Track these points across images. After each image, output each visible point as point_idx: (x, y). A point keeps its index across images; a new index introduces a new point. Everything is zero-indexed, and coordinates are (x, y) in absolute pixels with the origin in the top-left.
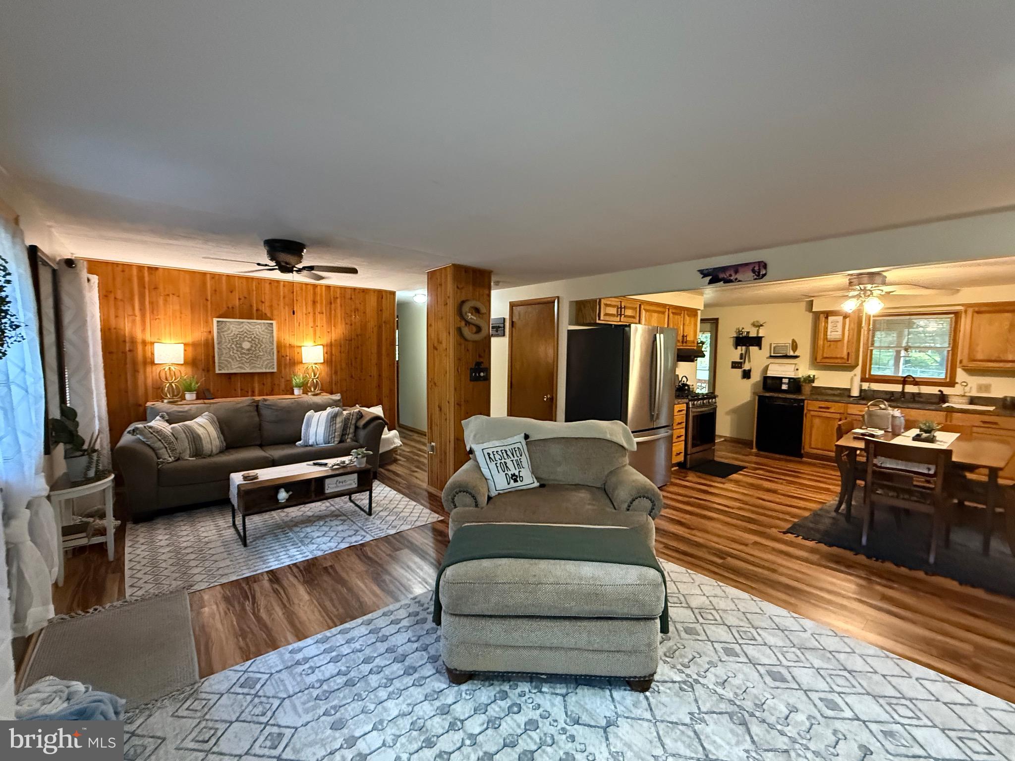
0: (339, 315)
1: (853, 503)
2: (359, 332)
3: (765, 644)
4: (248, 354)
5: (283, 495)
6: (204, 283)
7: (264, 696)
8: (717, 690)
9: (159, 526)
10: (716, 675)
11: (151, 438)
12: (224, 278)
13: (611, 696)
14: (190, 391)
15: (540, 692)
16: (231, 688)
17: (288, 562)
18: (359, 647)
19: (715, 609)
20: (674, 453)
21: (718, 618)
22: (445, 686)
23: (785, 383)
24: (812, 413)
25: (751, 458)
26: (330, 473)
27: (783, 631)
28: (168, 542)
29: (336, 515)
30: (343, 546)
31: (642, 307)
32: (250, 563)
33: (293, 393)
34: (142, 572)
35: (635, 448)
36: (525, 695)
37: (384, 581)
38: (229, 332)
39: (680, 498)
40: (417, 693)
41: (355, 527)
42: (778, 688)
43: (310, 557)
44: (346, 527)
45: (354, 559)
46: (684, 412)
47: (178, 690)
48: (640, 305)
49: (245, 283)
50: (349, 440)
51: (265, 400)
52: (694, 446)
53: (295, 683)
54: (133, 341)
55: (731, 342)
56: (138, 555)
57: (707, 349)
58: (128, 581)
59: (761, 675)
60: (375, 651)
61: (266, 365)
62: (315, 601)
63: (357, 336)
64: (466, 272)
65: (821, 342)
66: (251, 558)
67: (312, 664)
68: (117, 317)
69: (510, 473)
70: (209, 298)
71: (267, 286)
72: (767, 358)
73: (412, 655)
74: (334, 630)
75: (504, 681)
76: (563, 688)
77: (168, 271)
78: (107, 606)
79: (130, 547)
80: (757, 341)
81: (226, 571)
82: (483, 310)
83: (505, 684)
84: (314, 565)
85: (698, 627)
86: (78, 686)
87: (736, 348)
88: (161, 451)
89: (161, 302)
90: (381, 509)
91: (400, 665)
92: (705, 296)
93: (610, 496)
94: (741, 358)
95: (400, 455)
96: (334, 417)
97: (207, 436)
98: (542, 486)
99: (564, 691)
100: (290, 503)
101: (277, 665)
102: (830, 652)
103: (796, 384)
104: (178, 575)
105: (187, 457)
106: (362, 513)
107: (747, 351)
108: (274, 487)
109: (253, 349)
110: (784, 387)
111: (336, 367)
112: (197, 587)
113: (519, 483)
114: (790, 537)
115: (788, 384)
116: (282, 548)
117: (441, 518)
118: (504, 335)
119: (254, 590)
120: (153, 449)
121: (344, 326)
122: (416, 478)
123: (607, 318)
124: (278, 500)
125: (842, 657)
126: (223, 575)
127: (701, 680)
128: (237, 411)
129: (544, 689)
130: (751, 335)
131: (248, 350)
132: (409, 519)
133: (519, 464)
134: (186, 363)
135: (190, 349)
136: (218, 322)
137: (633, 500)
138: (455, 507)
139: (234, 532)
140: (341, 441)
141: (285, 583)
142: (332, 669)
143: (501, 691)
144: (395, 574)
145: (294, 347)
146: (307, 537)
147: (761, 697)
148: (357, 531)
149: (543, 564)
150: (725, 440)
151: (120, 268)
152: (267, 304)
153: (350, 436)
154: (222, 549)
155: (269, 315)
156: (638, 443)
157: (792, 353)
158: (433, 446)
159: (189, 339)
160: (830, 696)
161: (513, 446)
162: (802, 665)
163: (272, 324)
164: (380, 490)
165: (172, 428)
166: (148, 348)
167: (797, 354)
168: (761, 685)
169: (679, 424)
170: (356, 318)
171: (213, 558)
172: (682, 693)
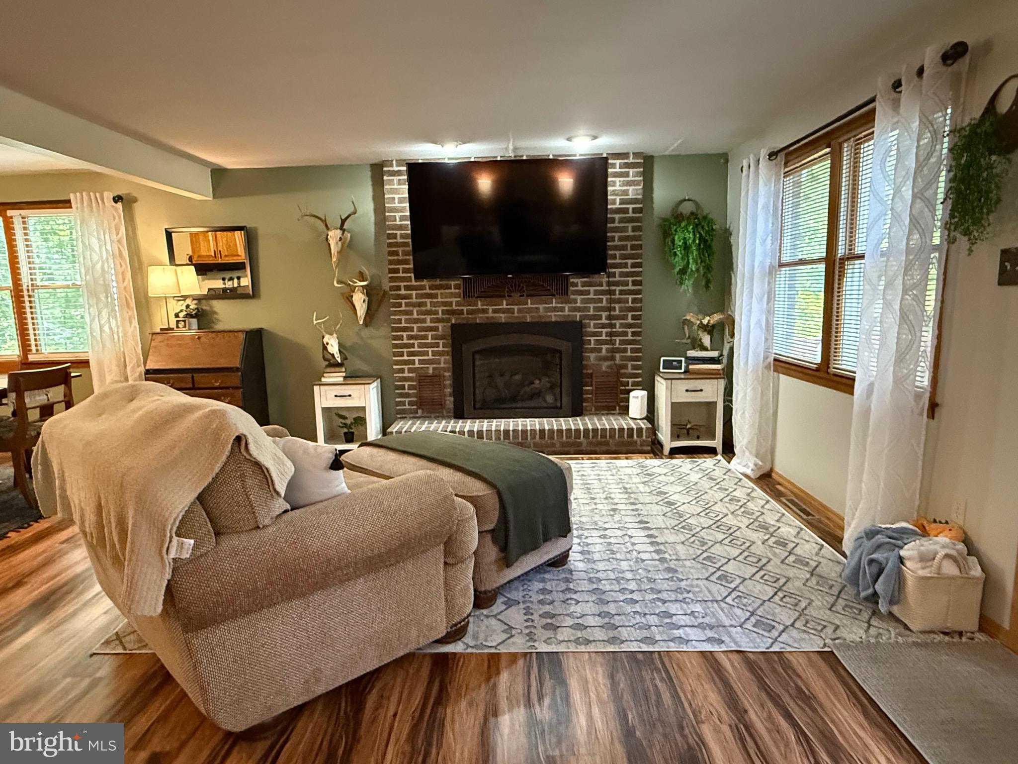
60: (621, 607)
67: (694, 620)
101: (737, 633)
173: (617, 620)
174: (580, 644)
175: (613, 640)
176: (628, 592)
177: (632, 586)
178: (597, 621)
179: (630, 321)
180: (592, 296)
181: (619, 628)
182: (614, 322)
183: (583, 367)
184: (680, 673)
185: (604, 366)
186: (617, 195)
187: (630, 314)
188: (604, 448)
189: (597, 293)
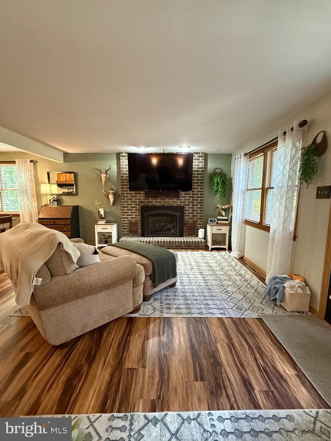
60: (192, 302)
173: (191, 306)
174: (178, 314)
175: (189, 313)
176: (195, 296)
177: (196, 294)
178: (184, 306)
179: (199, 206)
180: (187, 198)
181: (192, 309)
182: (194, 207)
183: (184, 221)
184: (211, 325)
185: (191, 221)
186: (196, 166)
187: (199, 204)
188: (190, 248)
189: (188, 197)
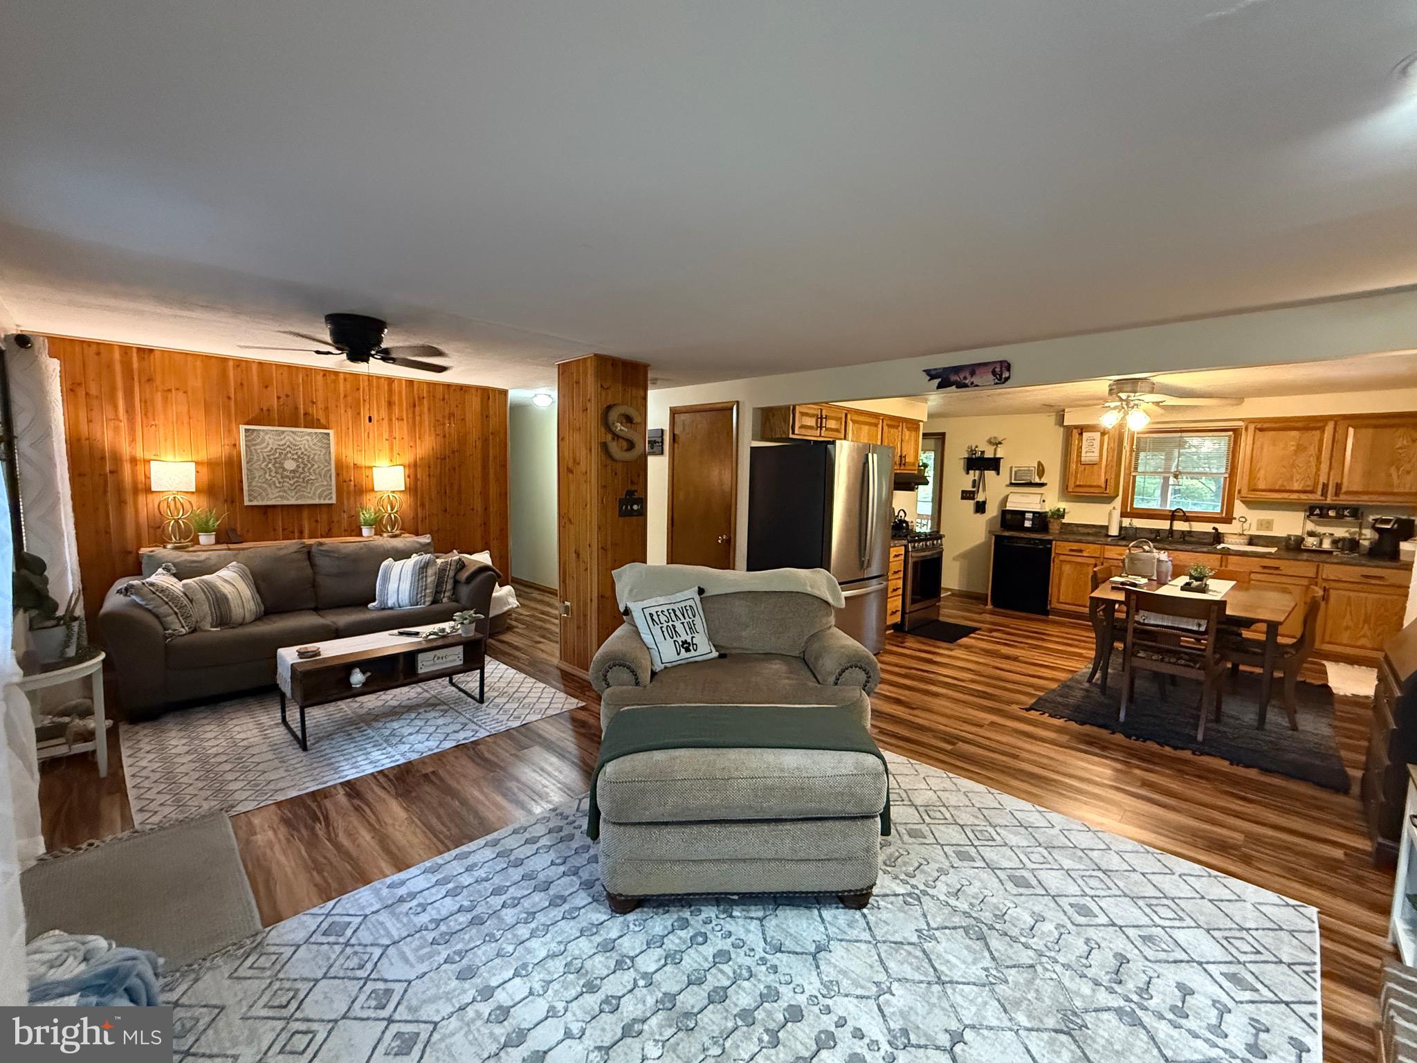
0: (427, 423)
1: (1110, 671)
2: (456, 446)
3: (1006, 844)
4: (293, 478)
5: (357, 678)
6: (224, 374)
7: (360, 945)
8: (950, 901)
9: (170, 726)
10: (947, 885)
11: (153, 599)
12: (255, 367)
13: (821, 916)
14: (206, 531)
15: (731, 916)
16: (311, 936)
17: (370, 770)
18: (484, 875)
19: (944, 806)
20: (889, 612)
21: (948, 816)
22: (605, 917)
23: (1028, 519)
24: (1062, 558)
25: (985, 617)
26: (425, 646)
27: (1026, 828)
28: (186, 748)
29: (433, 704)
30: (448, 745)
31: (849, 416)
32: (316, 772)
33: (360, 534)
34: (155, 791)
35: (843, 604)
36: (711, 922)
37: (509, 789)
38: (264, 445)
39: (896, 669)
40: (570, 928)
41: (461, 719)
42: (1021, 895)
43: (402, 761)
44: (448, 720)
45: (465, 761)
46: (902, 557)
47: (235, 944)
48: (846, 415)
49: (286, 374)
50: (445, 600)
51: (321, 544)
52: (914, 601)
53: (399, 925)
54: (117, 459)
55: (961, 464)
56: (145, 768)
57: (930, 473)
58: (134, 805)
59: (1001, 881)
60: (506, 879)
61: (321, 493)
62: (416, 820)
63: (453, 452)
64: (613, 365)
65: (1073, 466)
66: (315, 765)
67: (422, 901)
68: (89, 421)
69: (680, 640)
70: (233, 396)
71: (320, 377)
72: (1007, 486)
73: (559, 881)
74: (447, 856)
75: (683, 906)
76: (759, 910)
77: (168, 354)
78: (108, 838)
79: (130, 756)
80: (994, 464)
81: (281, 785)
82: (637, 419)
83: (685, 909)
84: (408, 772)
85: (924, 828)
86: (100, 942)
87: (968, 473)
88: (169, 618)
89: (158, 398)
90: (496, 694)
91: (542, 894)
92: (930, 403)
93: (811, 666)
94: (974, 487)
95: (516, 620)
96: (423, 568)
97: (238, 597)
98: (722, 656)
99: (760, 914)
100: (368, 689)
101: (371, 905)
102: (1082, 850)
103: (1042, 520)
104: (209, 793)
105: (208, 627)
106: (470, 699)
107: (982, 477)
108: (344, 667)
109: (300, 470)
110: (1028, 524)
111: (422, 497)
112: (240, 808)
113: (693, 653)
114: (1034, 715)
115: (1032, 520)
116: (360, 750)
117: (583, 704)
118: (662, 453)
119: (326, 809)
120: (157, 616)
121: (433, 438)
122: (542, 651)
123: (804, 431)
124: (350, 684)
125: (1095, 855)
126: (277, 791)
127: (930, 891)
128: (278, 559)
129: (735, 913)
130: (986, 456)
131: (293, 471)
132: (537, 706)
133: (692, 628)
134: (199, 491)
135: (204, 470)
136: (247, 430)
137: (843, 671)
138: (608, 686)
139: (286, 731)
140: (434, 602)
141: (370, 796)
142: (450, 905)
143: (679, 919)
144: (523, 779)
145: (361, 468)
146: (394, 735)
147: (1001, 906)
148: (466, 725)
149: (734, 755)
150: (953, 595)
151: (94, 348)
152: (321, 405)
153: (447, 594)
154: (270, 756)
155: (323, 421)
156: (846, 598)
157: (1037, 480)
158: (567, 607)
159: (203, 456)
160: (1082, 901)
161: (683, 604)
162: (1049, 866)
163: (328, 434)
164: (494, 669)
165: (184, 585)
166: (140, 468)
167: (1043, 480)
168: (1002, 892)
169: (896, 573)
170: (451, 427)
171: (259, 768)
172: (907, 908)
173: (502, 863)
176: (509, 902)
178: (520, 854)
181: (494, 856)
